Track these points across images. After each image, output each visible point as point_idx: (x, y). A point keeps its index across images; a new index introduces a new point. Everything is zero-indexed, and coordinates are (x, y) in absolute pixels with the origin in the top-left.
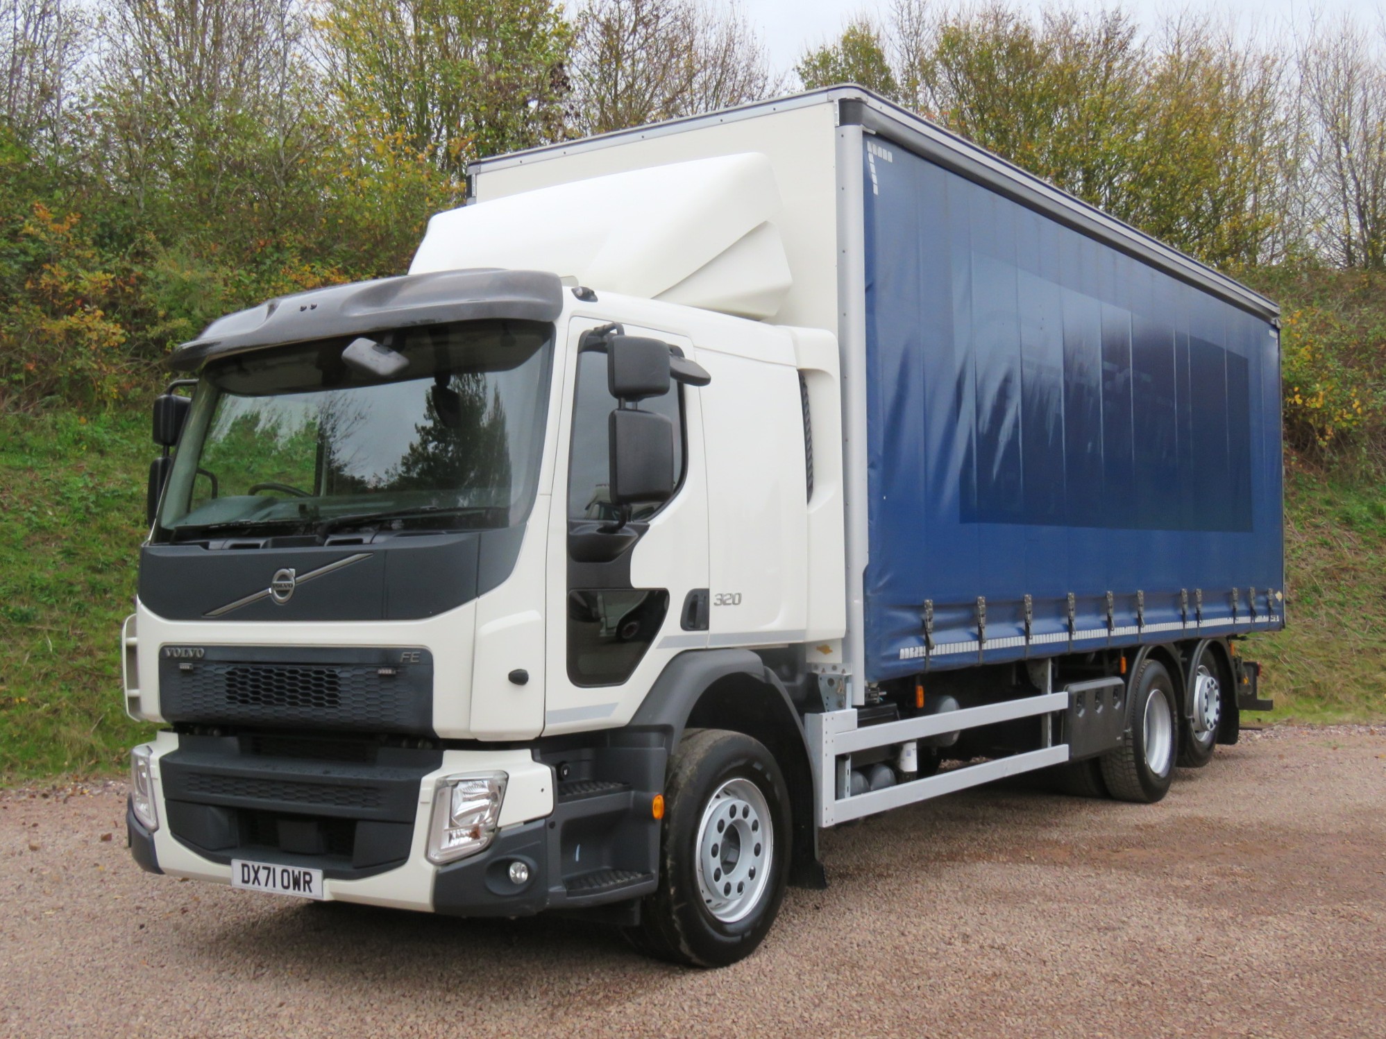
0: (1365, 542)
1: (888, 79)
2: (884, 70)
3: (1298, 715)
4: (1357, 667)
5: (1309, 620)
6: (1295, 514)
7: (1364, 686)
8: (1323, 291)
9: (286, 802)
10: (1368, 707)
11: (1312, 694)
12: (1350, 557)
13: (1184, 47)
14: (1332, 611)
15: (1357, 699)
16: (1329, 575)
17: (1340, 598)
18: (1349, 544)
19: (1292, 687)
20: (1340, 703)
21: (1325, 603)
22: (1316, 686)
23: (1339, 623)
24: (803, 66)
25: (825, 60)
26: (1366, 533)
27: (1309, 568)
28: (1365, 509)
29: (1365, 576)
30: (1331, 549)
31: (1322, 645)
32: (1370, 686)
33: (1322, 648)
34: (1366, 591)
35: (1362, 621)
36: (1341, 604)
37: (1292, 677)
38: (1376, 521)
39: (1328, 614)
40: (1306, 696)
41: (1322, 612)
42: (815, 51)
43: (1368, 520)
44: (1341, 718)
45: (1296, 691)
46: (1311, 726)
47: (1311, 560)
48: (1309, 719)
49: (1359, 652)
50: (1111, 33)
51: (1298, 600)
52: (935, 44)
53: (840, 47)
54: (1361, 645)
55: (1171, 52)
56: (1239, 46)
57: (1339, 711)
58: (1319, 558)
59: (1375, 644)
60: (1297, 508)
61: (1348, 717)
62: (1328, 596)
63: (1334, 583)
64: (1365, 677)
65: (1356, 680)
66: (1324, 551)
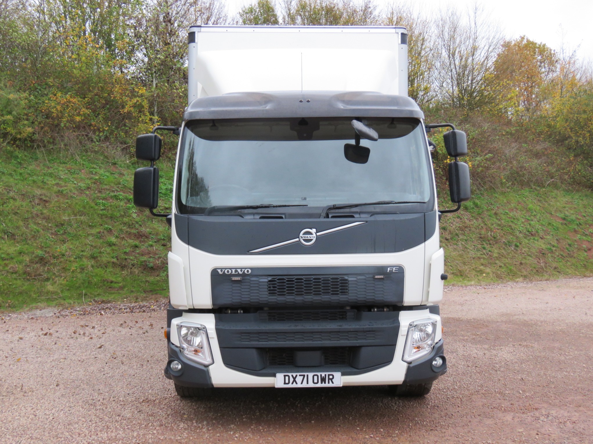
0: (472, 217)
1: (276, 19)
2: (275, 16)
3: (455, 282)
4: (473, 264)
5: (455, 246)
6: (448, 205)
7: (476, 271)
8: (451, 117)
9: (315, 342)
10: (478, 279)
11: (459, 274)
12: (467, 222)
13: (395, 14)
14: (463, 243)
15: (474, 276)
16: (461, 229)
17: (465, 238)
18: (467, 217)
19: (452, 272)
20: (469, 278)
21: (460, 240)
22: (460, 271)
23: (466, 248)
24: (241, 12)
25: (251, 10)
26: (473, 213)
27: (454, 227)
28: (472, 203)
29: (473, 229)
30: (461, 219)
31: (461, 256)
32: (478, 271)
33: (461, 257)
34: (474, 236)
35: (473, 247)
36: (466, 240)
37: (451, 268)
38: (475, 208)
39: (462, 244)
40: (457, 275)
41: (460, 243)
42: (247, 6)
43: (473, 208)
44: (470, 283)
45: (453, 273)
46: (462, 286)
47: (454, 223)
48: (460, 284)
49: (474, 258)
50: (367, 7)
51: (451, 239)
52: (296, 7)
53: (257, 5)
54: (474, 256)
55: (389, 16)
56: (415, 16)
57: (469, 280)
58: (457, 223)
59: (479, 255)
60: (448, 203)
61: (473, 283)
62: (461, 237)
63: (463, 232)
64: (476, 268)
65: (473, 269)
66: (459, 220)
